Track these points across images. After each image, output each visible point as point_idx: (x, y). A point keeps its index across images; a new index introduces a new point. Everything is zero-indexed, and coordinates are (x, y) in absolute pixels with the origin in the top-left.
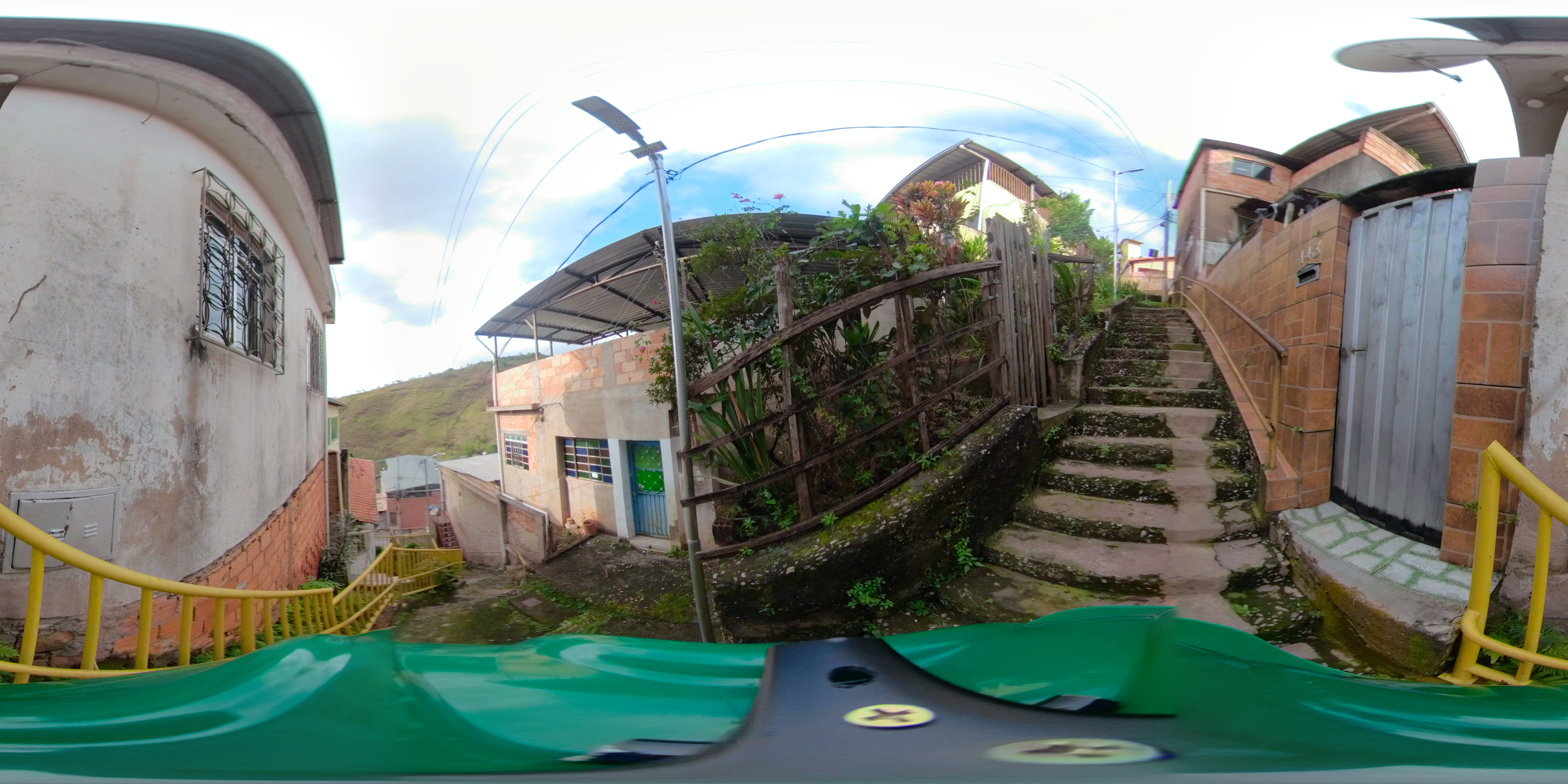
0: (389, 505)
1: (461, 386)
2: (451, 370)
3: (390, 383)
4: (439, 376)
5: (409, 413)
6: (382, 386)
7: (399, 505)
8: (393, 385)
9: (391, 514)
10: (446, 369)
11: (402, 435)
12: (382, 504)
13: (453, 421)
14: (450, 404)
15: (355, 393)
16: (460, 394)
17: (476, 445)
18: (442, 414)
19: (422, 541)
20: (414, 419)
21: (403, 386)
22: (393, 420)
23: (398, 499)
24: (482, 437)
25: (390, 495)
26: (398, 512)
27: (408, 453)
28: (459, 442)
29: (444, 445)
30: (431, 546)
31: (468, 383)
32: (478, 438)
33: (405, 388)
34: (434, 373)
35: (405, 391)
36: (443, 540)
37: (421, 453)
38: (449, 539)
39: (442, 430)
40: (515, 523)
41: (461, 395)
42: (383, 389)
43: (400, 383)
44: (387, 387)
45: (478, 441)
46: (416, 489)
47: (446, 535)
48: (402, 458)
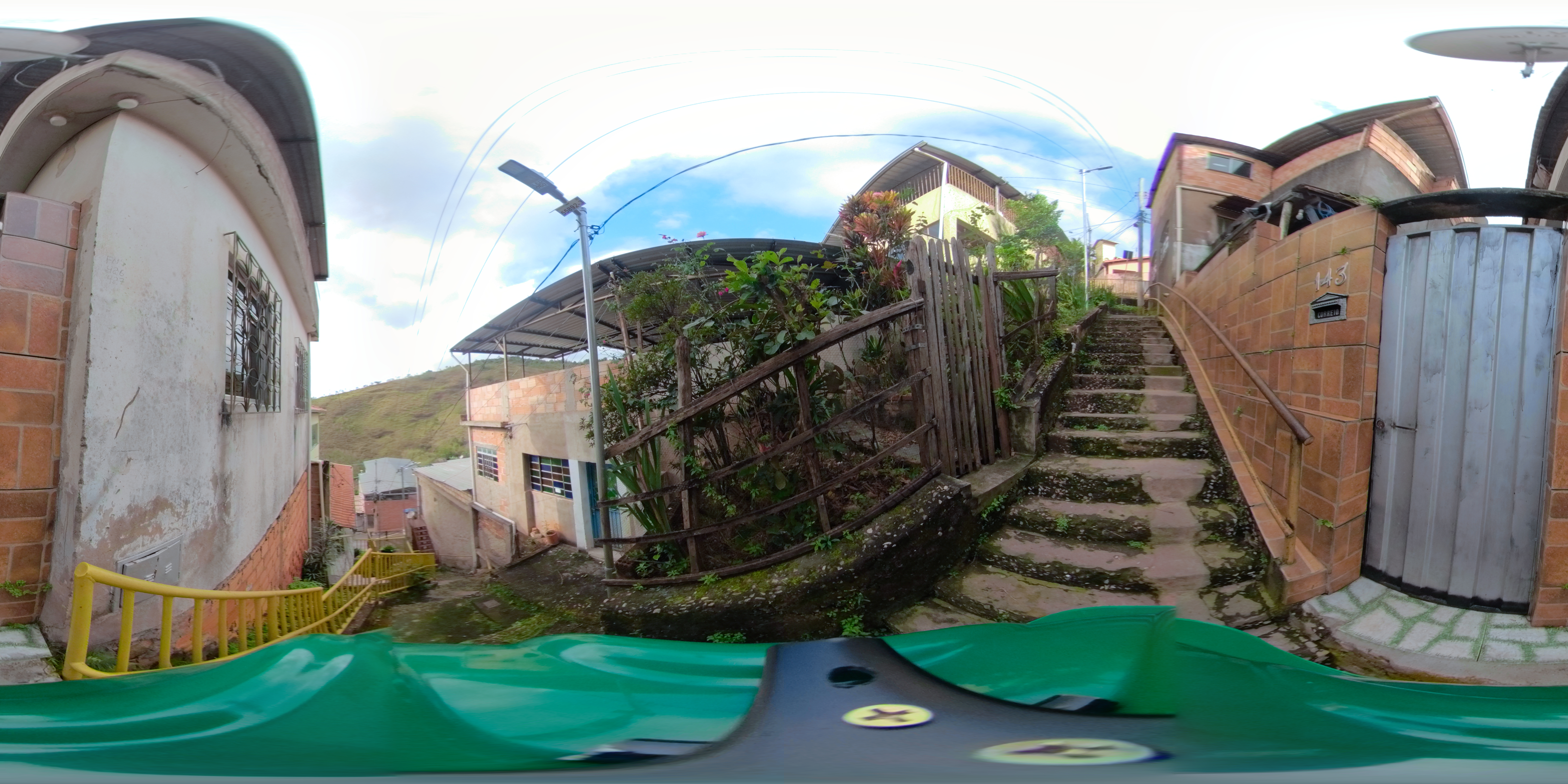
0: (366, 506)
1: (439, 389)
2: (430, 372)
3: (369, 384)
4: (418, 378)
5: (387, 415)
6: (361, 387)
7: (376, 507)
8: (372, 386)
9: (369, 516)
10: (425, 371)
11: (380, 436)
12: (360, 506)
13: (431, 424)
14: (429, 406)
15: (334, 393)
16: (438, 396)
17: (454, 448)
18: (420, 416)
19: (398, 543)
20: (392, 420)
21: (381, 388)
22: (371, 421)
23: (375, 502)
24: (460, 440)
25: (367, 497)
26: (375, 514)
27: (386, 455)
28: (437, 444)
29: (422, 447)
30: (407, 550)
31: (446, 385)
32: (456, 440)
33: (383, 390)
34: (413, 374)
35: (384, 392)
36: (419, 542)
37: (398, 455)
38: (424, 542)
39: (421, 432)
40: (486, 530)
41: (439, 398)
42: (362, 390)
43: (378, 384)
44: (366, 388)
45: (455, 444)
46: (393, 492)
47: (422, 538)
48: (381, 461)
